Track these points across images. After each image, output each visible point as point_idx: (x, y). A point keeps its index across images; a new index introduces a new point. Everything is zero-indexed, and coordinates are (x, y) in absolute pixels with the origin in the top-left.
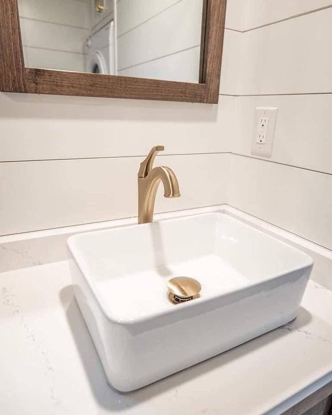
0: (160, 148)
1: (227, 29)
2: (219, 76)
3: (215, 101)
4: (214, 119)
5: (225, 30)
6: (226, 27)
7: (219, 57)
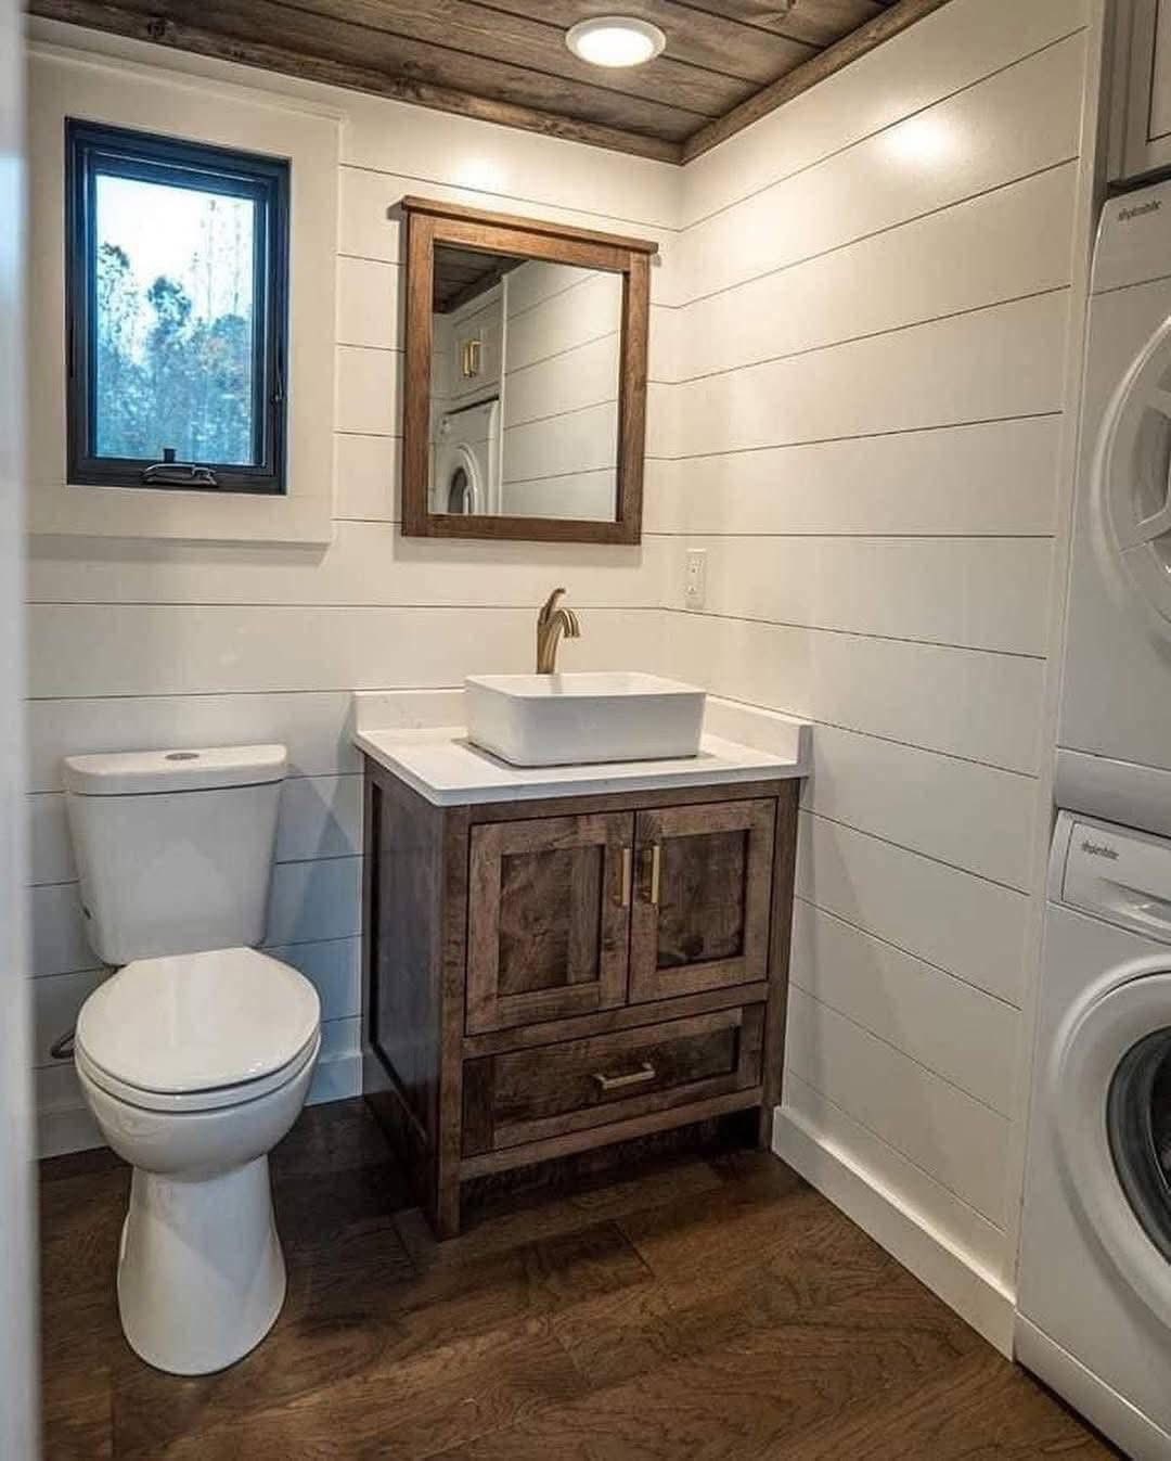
0: (561, 591)
1: (648, 458)
2: (640, 512)
3: (638, 542)
4: (637, 564)
5: (646, 461)
6: (646, 455)
7: (640, 492)
